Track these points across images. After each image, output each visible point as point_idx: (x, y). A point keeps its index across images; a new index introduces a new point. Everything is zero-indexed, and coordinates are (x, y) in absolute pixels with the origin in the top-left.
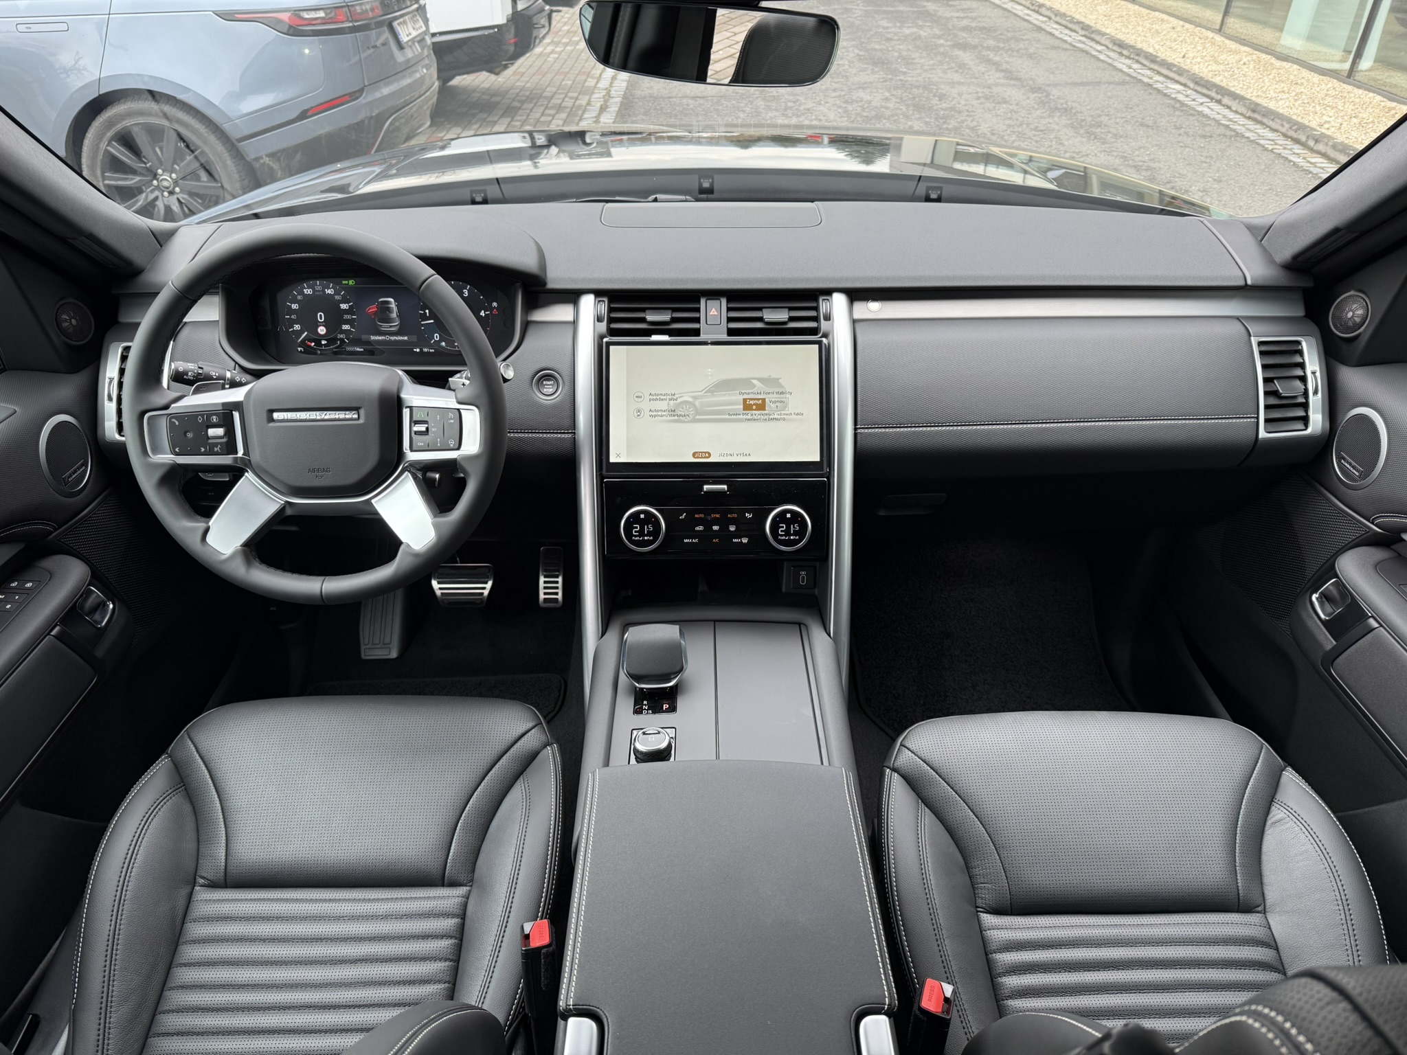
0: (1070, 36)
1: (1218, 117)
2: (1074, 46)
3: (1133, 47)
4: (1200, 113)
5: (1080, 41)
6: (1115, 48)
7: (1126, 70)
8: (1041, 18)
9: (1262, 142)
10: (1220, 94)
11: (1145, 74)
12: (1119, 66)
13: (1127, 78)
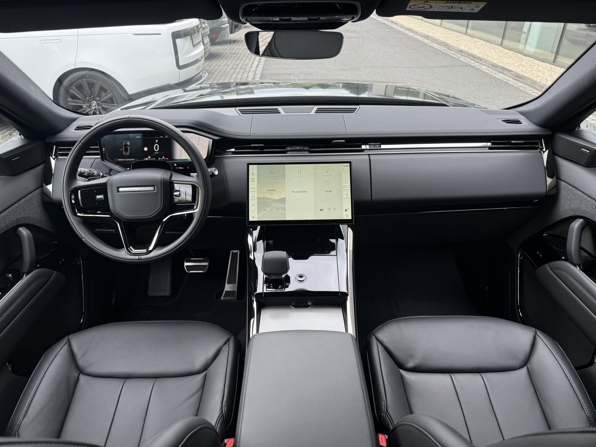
0: (441, 48)
1: (502, 79)
2: (443, 52)
3: (466, 52)
4: (495, 77)
5: (445, 50)
6: (459, 52)
7: (464, 61)
8: (428, 41)
9: (520, 88)
10: (503, 70)
11: (472, 63)
12: (462, 59)
13: (465, 64)
